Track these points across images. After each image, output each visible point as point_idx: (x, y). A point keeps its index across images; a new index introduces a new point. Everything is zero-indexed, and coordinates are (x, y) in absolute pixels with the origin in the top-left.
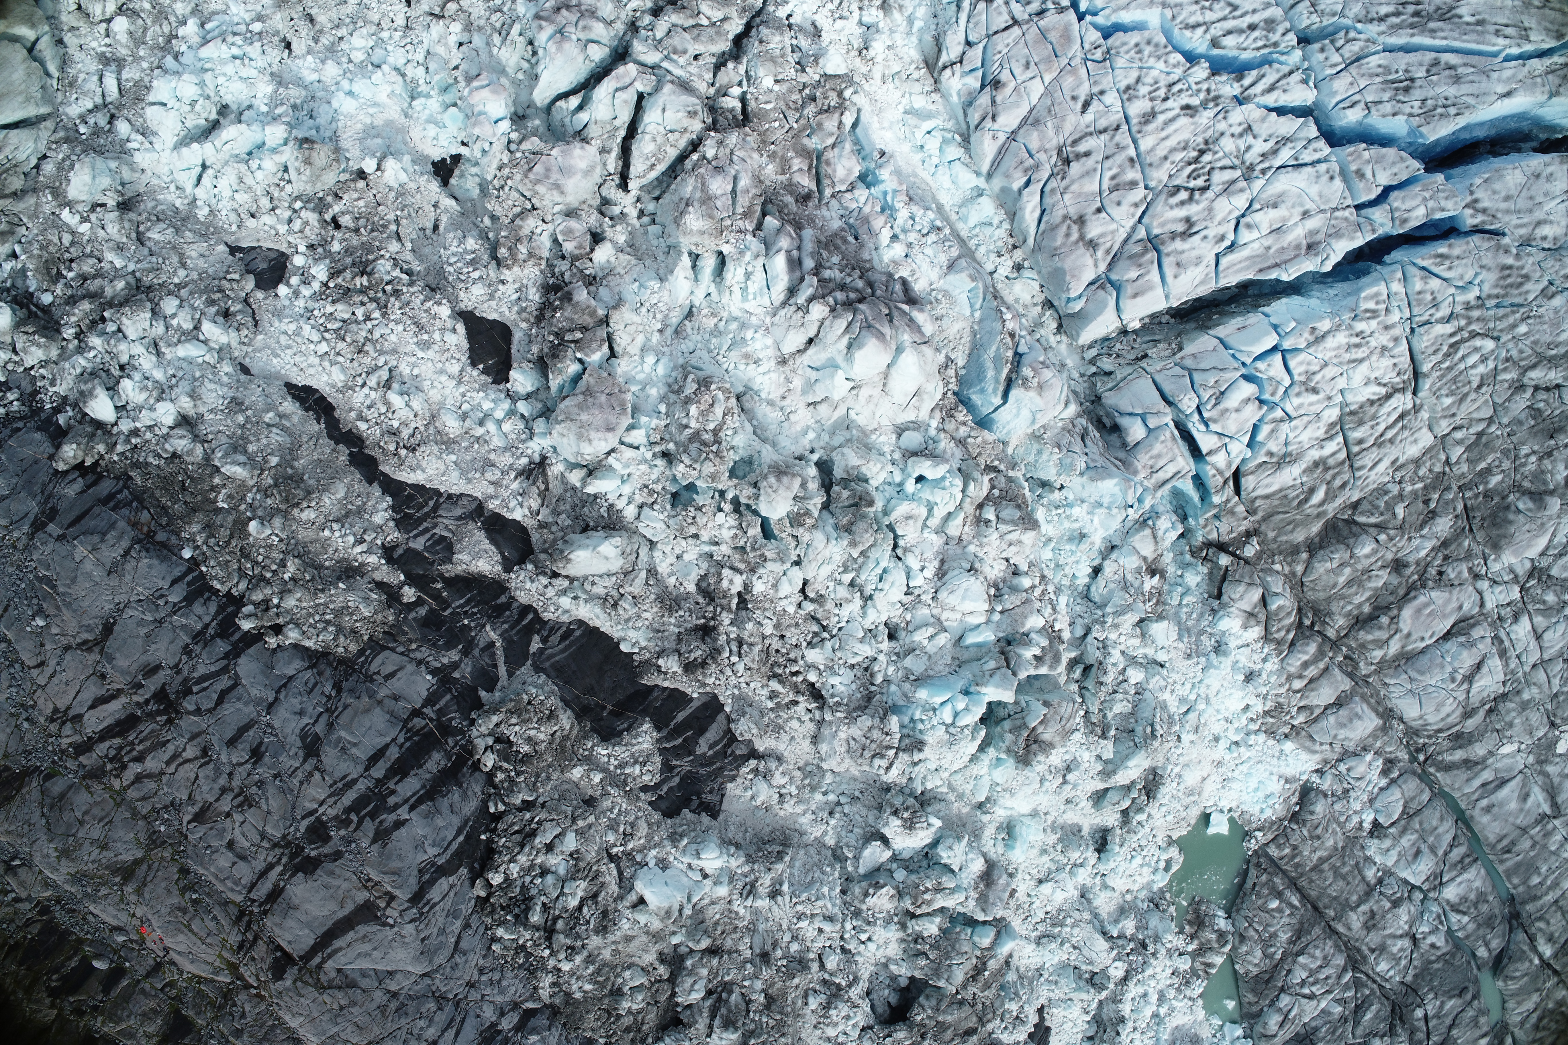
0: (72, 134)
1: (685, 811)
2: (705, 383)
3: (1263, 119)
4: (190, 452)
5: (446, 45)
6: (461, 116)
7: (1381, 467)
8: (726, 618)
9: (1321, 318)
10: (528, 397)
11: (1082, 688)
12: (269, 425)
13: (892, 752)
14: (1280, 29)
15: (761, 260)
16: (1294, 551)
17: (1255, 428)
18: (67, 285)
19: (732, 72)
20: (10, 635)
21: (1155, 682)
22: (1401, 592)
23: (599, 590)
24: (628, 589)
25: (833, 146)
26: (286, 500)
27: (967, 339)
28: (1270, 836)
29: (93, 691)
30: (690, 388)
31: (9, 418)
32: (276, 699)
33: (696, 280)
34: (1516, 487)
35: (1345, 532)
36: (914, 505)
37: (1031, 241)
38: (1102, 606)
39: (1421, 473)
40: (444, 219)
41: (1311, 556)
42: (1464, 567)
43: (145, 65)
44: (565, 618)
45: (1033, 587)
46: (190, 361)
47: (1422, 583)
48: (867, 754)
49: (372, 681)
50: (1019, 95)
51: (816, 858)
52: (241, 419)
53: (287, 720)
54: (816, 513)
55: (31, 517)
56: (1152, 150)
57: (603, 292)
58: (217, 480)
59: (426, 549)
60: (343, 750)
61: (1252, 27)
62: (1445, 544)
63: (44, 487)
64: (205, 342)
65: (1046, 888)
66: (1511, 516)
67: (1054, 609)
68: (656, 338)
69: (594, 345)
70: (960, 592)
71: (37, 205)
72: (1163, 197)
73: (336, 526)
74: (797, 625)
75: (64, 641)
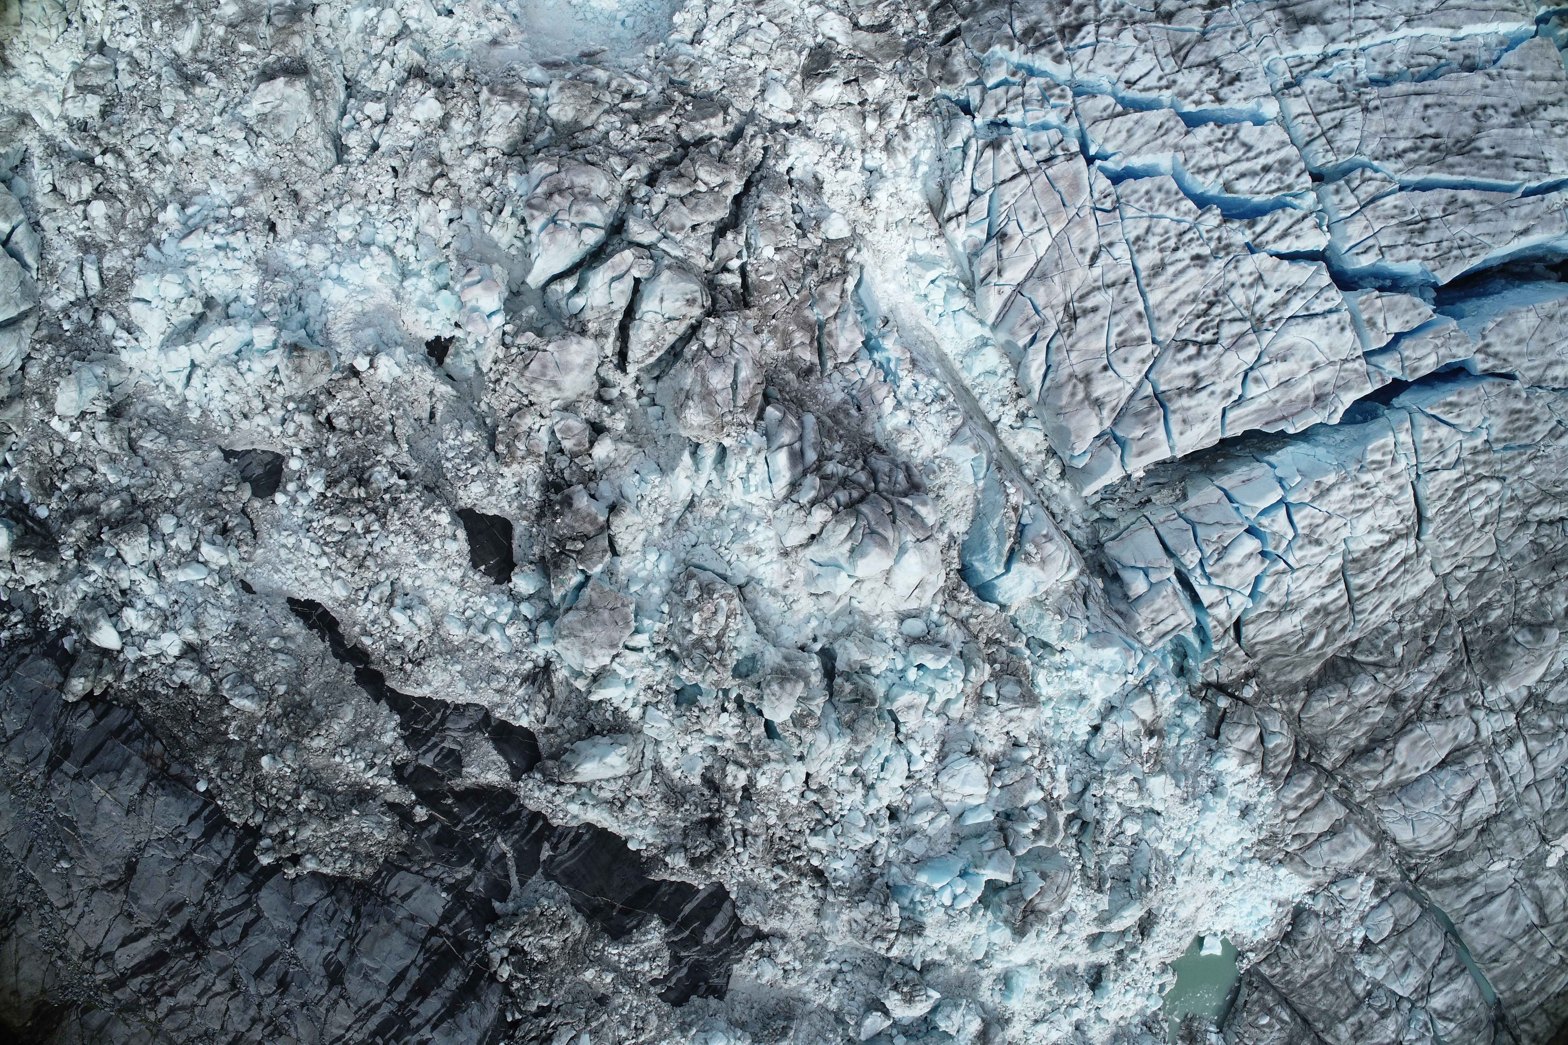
0: (55, 331)
1: (694, 997)
2: (707, 590)
3: (1275, 268)
4: (198, 685)
5: (436, 224)
6: (453, 299)
7: (1382, 610)
8: (731, 811)
9: (1327, 472)
10: (530, 597)
11: (1079, 843)
12: (274, 651)
13: (892, 936)
14: (1295, 171)
15: (763, 455)
16: (1293, 690)
17: (1258, 580)
18: (62, 499)
19: (731, 243)
20: (37, 876)
21: (1151, 833)
22: (1398, 726)
23: (606, 794)
24: (635, 791)
25: (836, 317)
26: (296, 732)
27: (970, 506)
28: (1262, 956)
29: (121, 930)
30: (693, 594)
31: (14, 643)
32: (299, 930)
33: (697, 470)
34: (1516, 620)
35: (1344, 671)
36: (916, 695)
37: (1036, 395)
38: (1100, 762)
39: (1421, 612)
40: (440, 407)
41: (1310, 694)
42: (1461, 700)
43: (126, 252)
44: (574, 823)
45: (1033, 758)
46: (191, 584)
47: (1419, 716)
48: (869, 937)
49: (389, 903)
50: (1026, 248)
51: (819, 1025)
52: (246, 647)
53: (309, 951)
54: (818, 713)
55: (46, 754)
56: (1161, 303)
57: (604, 488)
58: (226, 713)
59: (436, 764)
60: (366, 976)
61: (1266, 169)
62: (1443, 678)
63: (56, 720)
64: (205, 564)
65: (1042, 1028)
66: (1510, 649)
67: (1053, 778)
68: (657, 532)
69: (596, 557)
70: (960, 777)
71: (25, 412)
72: (1171, 352)
73: (346, 752)
74: (800, 814)
75: (90, 883)
